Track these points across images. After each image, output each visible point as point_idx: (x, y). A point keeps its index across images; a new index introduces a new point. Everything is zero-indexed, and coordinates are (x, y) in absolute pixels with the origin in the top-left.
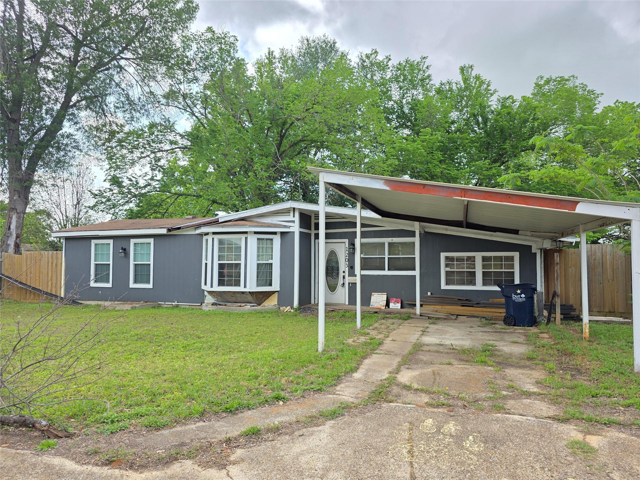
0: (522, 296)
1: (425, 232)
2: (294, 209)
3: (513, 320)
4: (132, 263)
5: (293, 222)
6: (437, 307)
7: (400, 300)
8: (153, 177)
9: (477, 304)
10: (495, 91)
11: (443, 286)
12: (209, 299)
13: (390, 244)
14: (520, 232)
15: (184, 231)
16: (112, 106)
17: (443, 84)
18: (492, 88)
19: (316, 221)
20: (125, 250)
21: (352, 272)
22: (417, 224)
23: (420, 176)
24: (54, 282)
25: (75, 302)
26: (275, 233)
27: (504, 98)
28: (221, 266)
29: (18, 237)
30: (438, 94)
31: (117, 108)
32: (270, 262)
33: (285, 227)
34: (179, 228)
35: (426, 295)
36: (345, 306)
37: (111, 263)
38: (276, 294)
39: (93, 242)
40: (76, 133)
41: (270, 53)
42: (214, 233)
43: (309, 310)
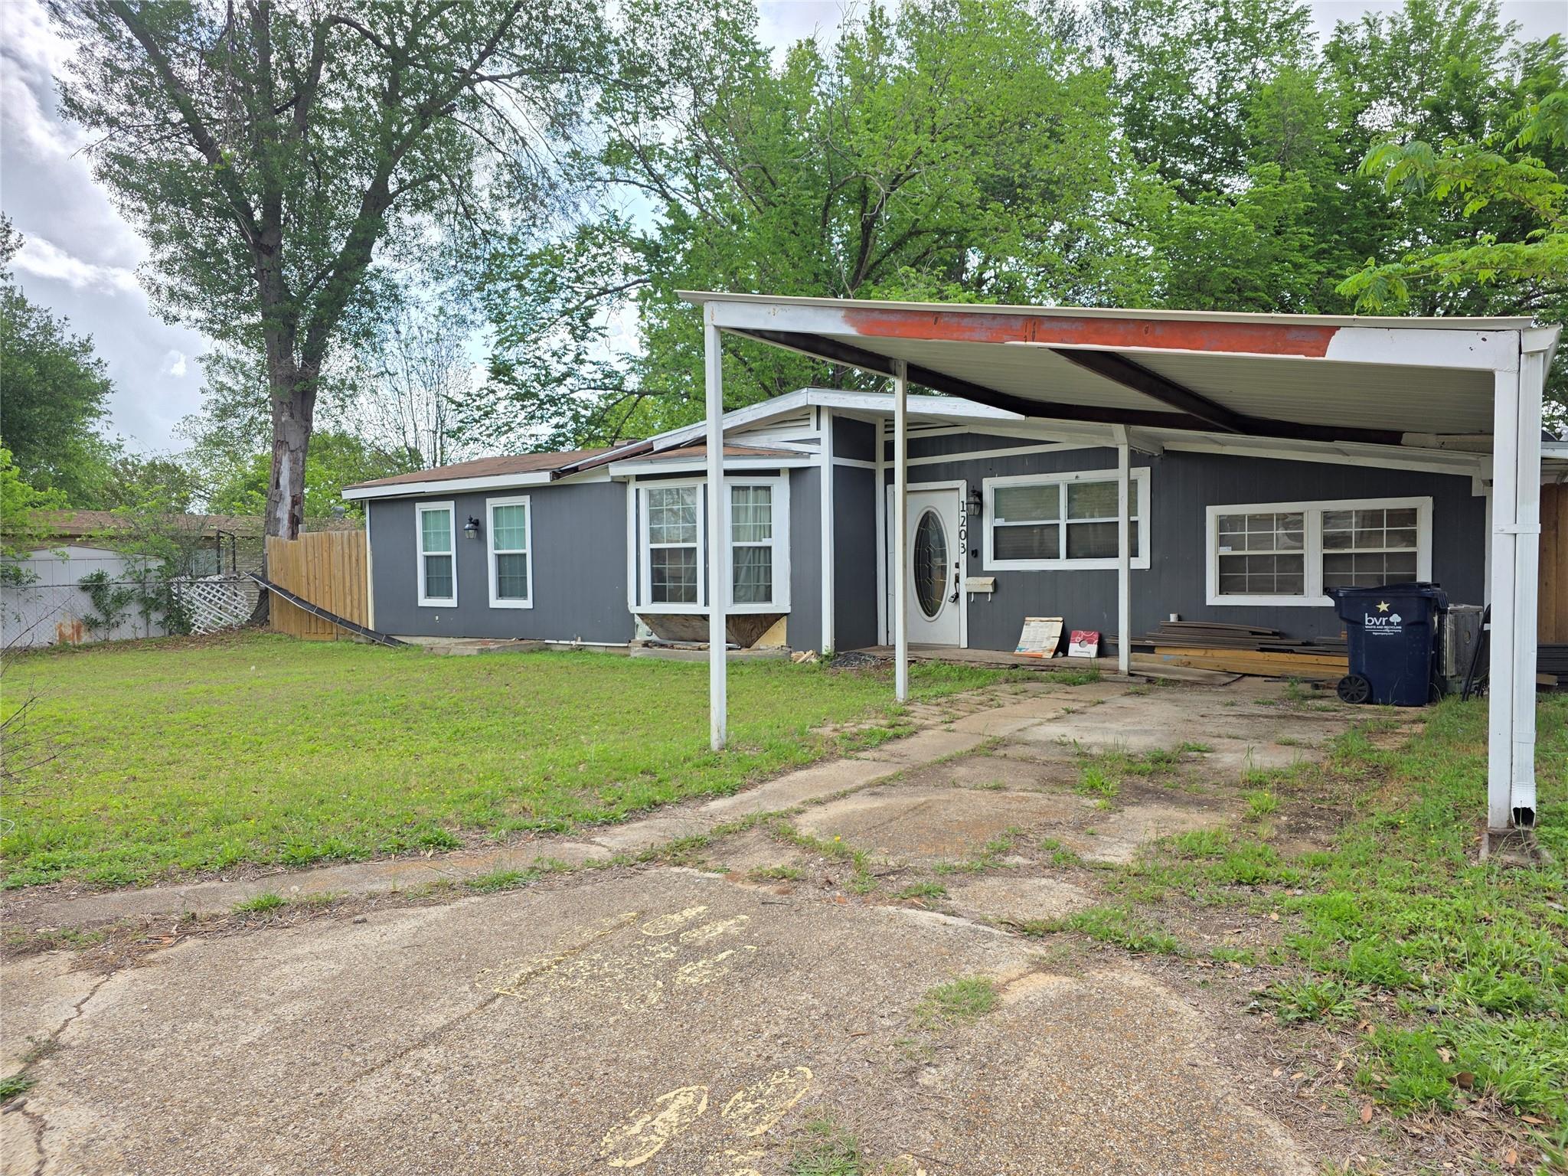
0: (1391, 619)
1: (1165, 451)
2: (819, 408)
3: (1366, 687)
4: (491, 553)
5: (817, 441)
6: (1192, 652)
7: (1096, 636)
8: (579, 354)
9: (1304, 644)
10: (1511, 28)
11: (1213, 597)
12: (643, 632)
13: (1071, 488)
14: (1405, 438)
15: (586, 476)
16: (485, 194)
17: (1347, 28)
18: (1501, 21)
19: (888, 437)
20: (477, 523)
21: (975, 566)
22: (1119, 429)
23: (1249, 299)
24: (356, 597)
25: (390, 640)
26: (775, 472)
27: (1535, 46)
28: (656, 555)
29: (296, 501)
30: (1333, 60)
31: (499, 198)
32: (765, 542)
33: (798, 454)
34: (575, 470)
35: (1163, 622)
36: (958, 651)
37: (453, 553)
38: (784, 621)
39: (420, 507)
40: (396, 265)
41: (877, 14)
42: (640, 478)
43: (856, 659)
